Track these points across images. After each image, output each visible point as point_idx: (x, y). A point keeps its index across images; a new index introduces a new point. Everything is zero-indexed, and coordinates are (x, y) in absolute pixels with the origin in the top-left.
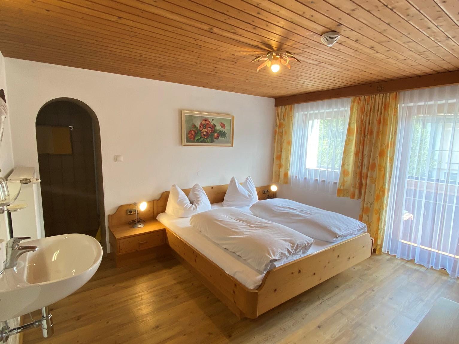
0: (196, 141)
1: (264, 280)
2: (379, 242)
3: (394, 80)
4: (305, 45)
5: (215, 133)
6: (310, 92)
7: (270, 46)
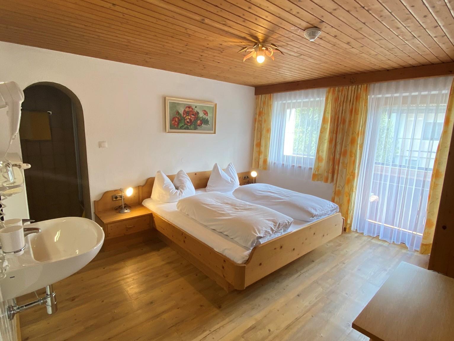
0: (179, 128)
1: (251, 255)
2: (349, 222)
3: (365, 73)
4: (289, 39)
5: (198, 120)
6: (289, 82)
7: (256, 38)
